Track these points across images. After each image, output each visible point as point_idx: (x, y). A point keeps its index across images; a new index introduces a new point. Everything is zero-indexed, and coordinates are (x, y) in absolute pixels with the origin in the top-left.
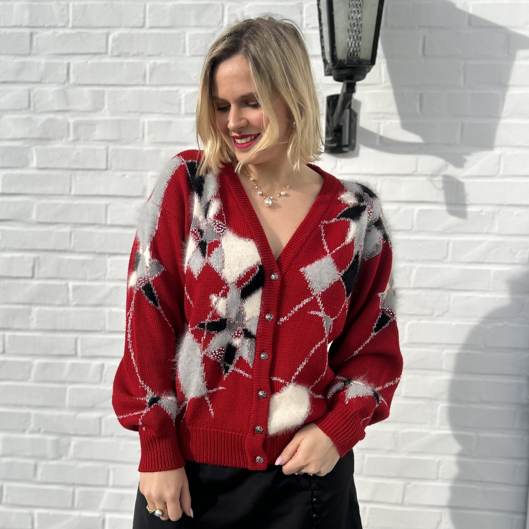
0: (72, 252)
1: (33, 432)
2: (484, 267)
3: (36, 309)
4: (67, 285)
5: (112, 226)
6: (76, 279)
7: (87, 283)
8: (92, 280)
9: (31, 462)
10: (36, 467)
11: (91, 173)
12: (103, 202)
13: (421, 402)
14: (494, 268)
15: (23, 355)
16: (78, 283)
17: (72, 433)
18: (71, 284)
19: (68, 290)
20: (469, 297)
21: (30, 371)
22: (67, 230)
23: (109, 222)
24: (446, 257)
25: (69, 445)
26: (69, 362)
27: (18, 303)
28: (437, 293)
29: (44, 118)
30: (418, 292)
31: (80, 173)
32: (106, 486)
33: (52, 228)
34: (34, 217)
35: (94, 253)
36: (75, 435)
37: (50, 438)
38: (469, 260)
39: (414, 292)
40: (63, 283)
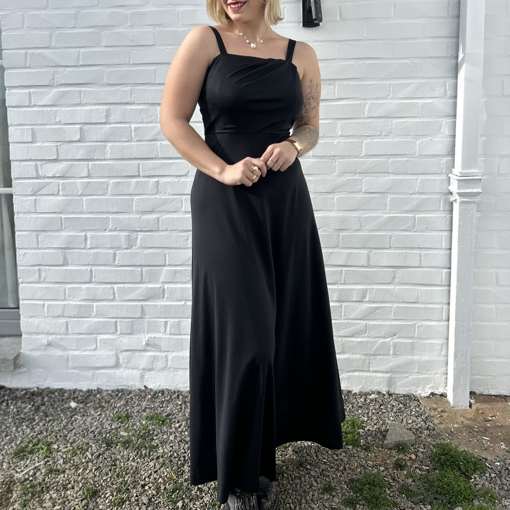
0: (133, 104)
1: (111, 230)
2: (414, 101)
3: (109, 145)
4: (130, 127)
5: (159, 84)
6: (137, 123)
7: (144, 125)
8: (148, 123)
9: (111, 251)
10: (115, 255)
11: (144, 48)
12: (153, 68)
13: (376, 195)
14: (421, 101)
15: (102, 177)
16: (138, 125)
17: (139, 230)
18: (133, 126)
19: (131, 130)
20: (406, 122)
21: (107, 188)
22: (128, 88)
23: (157, 82)
24: (388, 95)
25: (137, 238)
26: (134, 180)
27: (97, 142)
28: (383, 120)
29: (109, 10)
30: (370, 120)
31: (136, 48)
32: (164, 266)
33: (118, 88)
34: (105, 80)
35: (148, 104)
36: (141, 231)
37: (123, 234)
38: (404, 97)
39: (368, 120)
40: (128, 125)
